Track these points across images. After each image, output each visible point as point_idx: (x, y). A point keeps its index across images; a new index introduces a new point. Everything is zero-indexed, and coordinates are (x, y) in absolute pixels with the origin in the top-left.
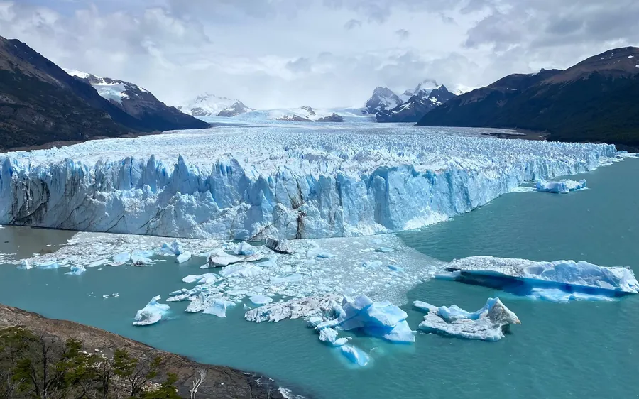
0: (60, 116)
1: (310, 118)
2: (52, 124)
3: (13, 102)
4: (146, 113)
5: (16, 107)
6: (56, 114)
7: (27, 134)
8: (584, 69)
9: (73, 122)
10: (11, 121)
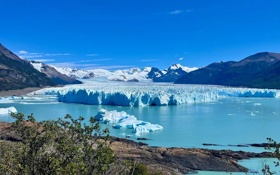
0: (28, 76)
1: (124, 80)
2: (25, 79)
3: (6, 69)
4: (53, 77)
5: (8, 71)
6: (26, 74)
7: (15, 84)
8: (248, 61)
9: (34, 79)
10: (6, 77)
